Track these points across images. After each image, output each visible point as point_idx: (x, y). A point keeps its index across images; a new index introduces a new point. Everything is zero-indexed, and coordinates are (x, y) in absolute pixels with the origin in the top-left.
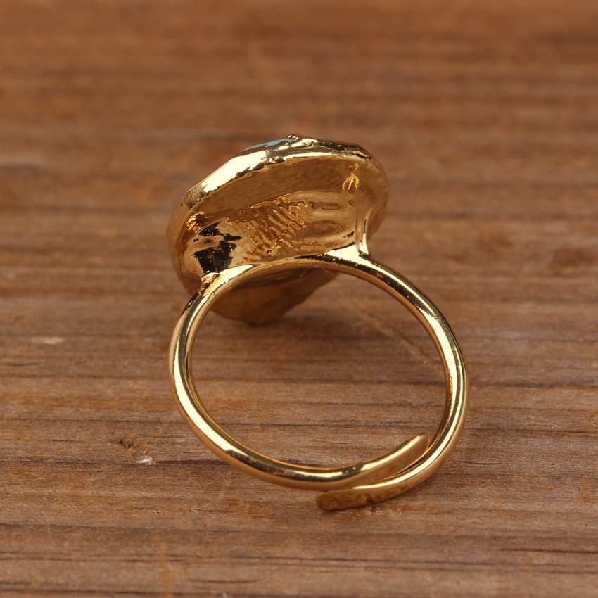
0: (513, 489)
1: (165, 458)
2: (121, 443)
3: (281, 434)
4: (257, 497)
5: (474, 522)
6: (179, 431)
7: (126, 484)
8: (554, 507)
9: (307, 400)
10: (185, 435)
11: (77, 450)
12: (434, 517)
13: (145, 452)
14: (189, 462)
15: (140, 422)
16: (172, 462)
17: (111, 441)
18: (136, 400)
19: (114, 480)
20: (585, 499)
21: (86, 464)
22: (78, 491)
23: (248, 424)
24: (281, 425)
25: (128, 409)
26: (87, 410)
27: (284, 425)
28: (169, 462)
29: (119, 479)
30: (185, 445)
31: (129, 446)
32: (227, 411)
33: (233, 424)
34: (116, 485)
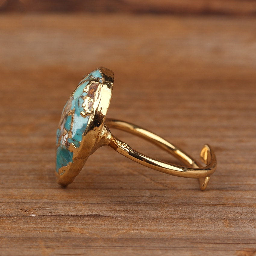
0: (194, 223)
1: (42, 214)
2: (22, 210)
3: (92, 206)
4: (83, 227)
5: (178, 234)
6: (47, 206)
7: (25, 223)
8: (213, 229)
9: (102, 195)
10: (50, 207)
11: (2, 212)
12: (161, 233)
13: (32, 213)
14: (52, 216)
15: (30, 203)
16: (45, 215)
17: (17, 209)
18: (27, 195)
19: (19, 222)
20: (227, 226)
21: (7, 216)
22: (4, 225)
23: (77, 203)
24: (91, 203)
25: (24, 199)
26: (6, 199)
27: (93, 203)
28: (43, 215)
29: (21, 221)
30: (50, 210)
31: (25, 211)
32: (68, 199)
33: (71, 203)
34: (20, 223)
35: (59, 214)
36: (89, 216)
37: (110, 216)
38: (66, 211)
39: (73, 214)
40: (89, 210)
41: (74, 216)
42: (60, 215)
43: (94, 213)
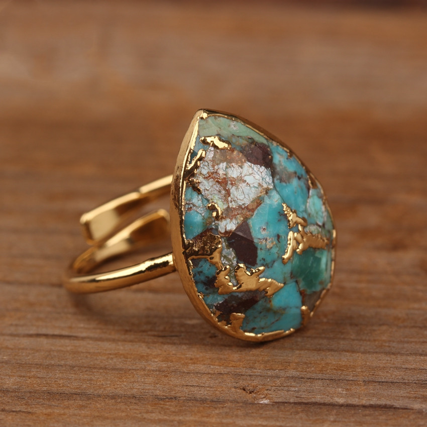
1: (280, 400)
2: (244, 390)
3: (380, 388)
6: (293, 383)
7: (247, 415)
9: (403, 366)
10: (298, 385)
11: (206, 392)
13: (263, 396)
14: (300, 403)
15: (261, 376)
16: (286, 403)
17: (235, 388)
18: (259, 361)
19: (235, 413)
21: (212, 401)
22: (205, 419)
23: (352, 380)
24: (380, 382)
25: (251, 367)
26: (217, 367)
27: (383, 382)
28: (283, 403)
29: (240, 413)
30: (298, 392)
31: (250, 393)
32: (335, 371)
33: (339, 380)
34: (237, 416)
35: (313, 400)
36: (371, 406)
37: (412, 409)
38: (328, 396)
39: (341, 401)
40: (374, 395)
41: (342, 406)
42: (315, 404)
43: (383, 402)
